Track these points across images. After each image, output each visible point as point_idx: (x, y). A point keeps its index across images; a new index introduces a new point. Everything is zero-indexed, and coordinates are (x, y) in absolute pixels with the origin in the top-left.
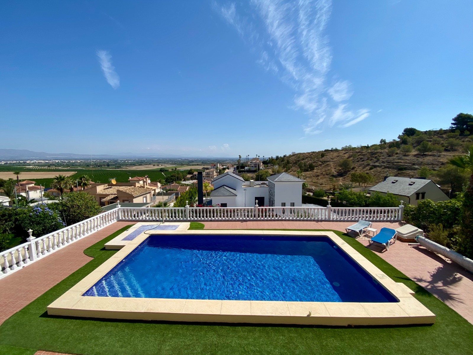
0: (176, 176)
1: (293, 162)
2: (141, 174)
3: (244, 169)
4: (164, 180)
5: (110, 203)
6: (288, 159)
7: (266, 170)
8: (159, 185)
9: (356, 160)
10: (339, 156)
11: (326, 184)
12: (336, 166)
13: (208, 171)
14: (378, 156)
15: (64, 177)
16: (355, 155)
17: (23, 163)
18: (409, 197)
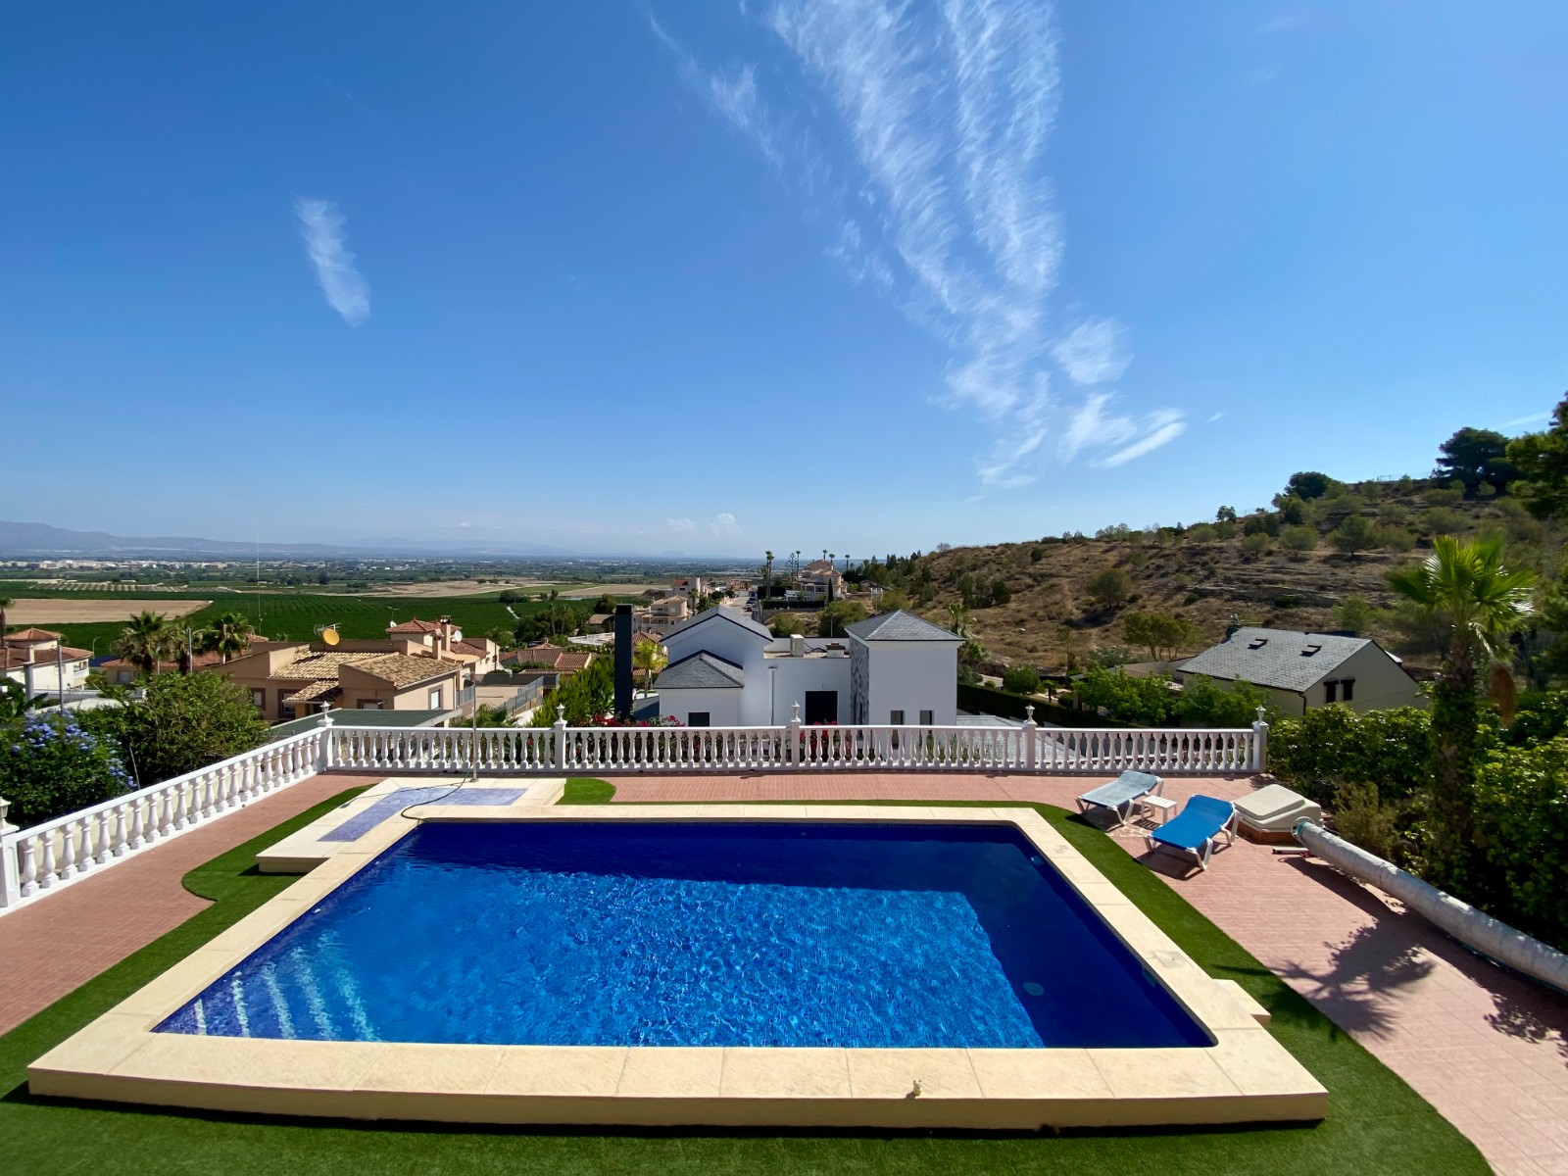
0: (555, 618)
1: (942, 575)
2: (431, 611)
3: (783, 595)
4: (509, 633)
5: (312, 709)
6: (925, 566)
7: (854, 601)
8: (491, 647)
9: (1141, 571)
10: (1087, 559)
11: (1046, 651)
12: (1078, 591)
13: (661, 602)
14: (1212, 559)
15: (160, 618)
16: (1139, 555)
17: (28, 567)
18: (1303, 693)
